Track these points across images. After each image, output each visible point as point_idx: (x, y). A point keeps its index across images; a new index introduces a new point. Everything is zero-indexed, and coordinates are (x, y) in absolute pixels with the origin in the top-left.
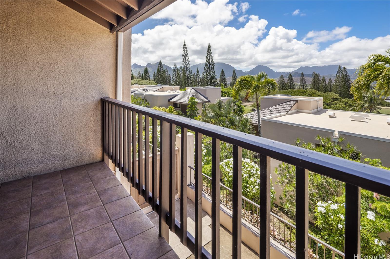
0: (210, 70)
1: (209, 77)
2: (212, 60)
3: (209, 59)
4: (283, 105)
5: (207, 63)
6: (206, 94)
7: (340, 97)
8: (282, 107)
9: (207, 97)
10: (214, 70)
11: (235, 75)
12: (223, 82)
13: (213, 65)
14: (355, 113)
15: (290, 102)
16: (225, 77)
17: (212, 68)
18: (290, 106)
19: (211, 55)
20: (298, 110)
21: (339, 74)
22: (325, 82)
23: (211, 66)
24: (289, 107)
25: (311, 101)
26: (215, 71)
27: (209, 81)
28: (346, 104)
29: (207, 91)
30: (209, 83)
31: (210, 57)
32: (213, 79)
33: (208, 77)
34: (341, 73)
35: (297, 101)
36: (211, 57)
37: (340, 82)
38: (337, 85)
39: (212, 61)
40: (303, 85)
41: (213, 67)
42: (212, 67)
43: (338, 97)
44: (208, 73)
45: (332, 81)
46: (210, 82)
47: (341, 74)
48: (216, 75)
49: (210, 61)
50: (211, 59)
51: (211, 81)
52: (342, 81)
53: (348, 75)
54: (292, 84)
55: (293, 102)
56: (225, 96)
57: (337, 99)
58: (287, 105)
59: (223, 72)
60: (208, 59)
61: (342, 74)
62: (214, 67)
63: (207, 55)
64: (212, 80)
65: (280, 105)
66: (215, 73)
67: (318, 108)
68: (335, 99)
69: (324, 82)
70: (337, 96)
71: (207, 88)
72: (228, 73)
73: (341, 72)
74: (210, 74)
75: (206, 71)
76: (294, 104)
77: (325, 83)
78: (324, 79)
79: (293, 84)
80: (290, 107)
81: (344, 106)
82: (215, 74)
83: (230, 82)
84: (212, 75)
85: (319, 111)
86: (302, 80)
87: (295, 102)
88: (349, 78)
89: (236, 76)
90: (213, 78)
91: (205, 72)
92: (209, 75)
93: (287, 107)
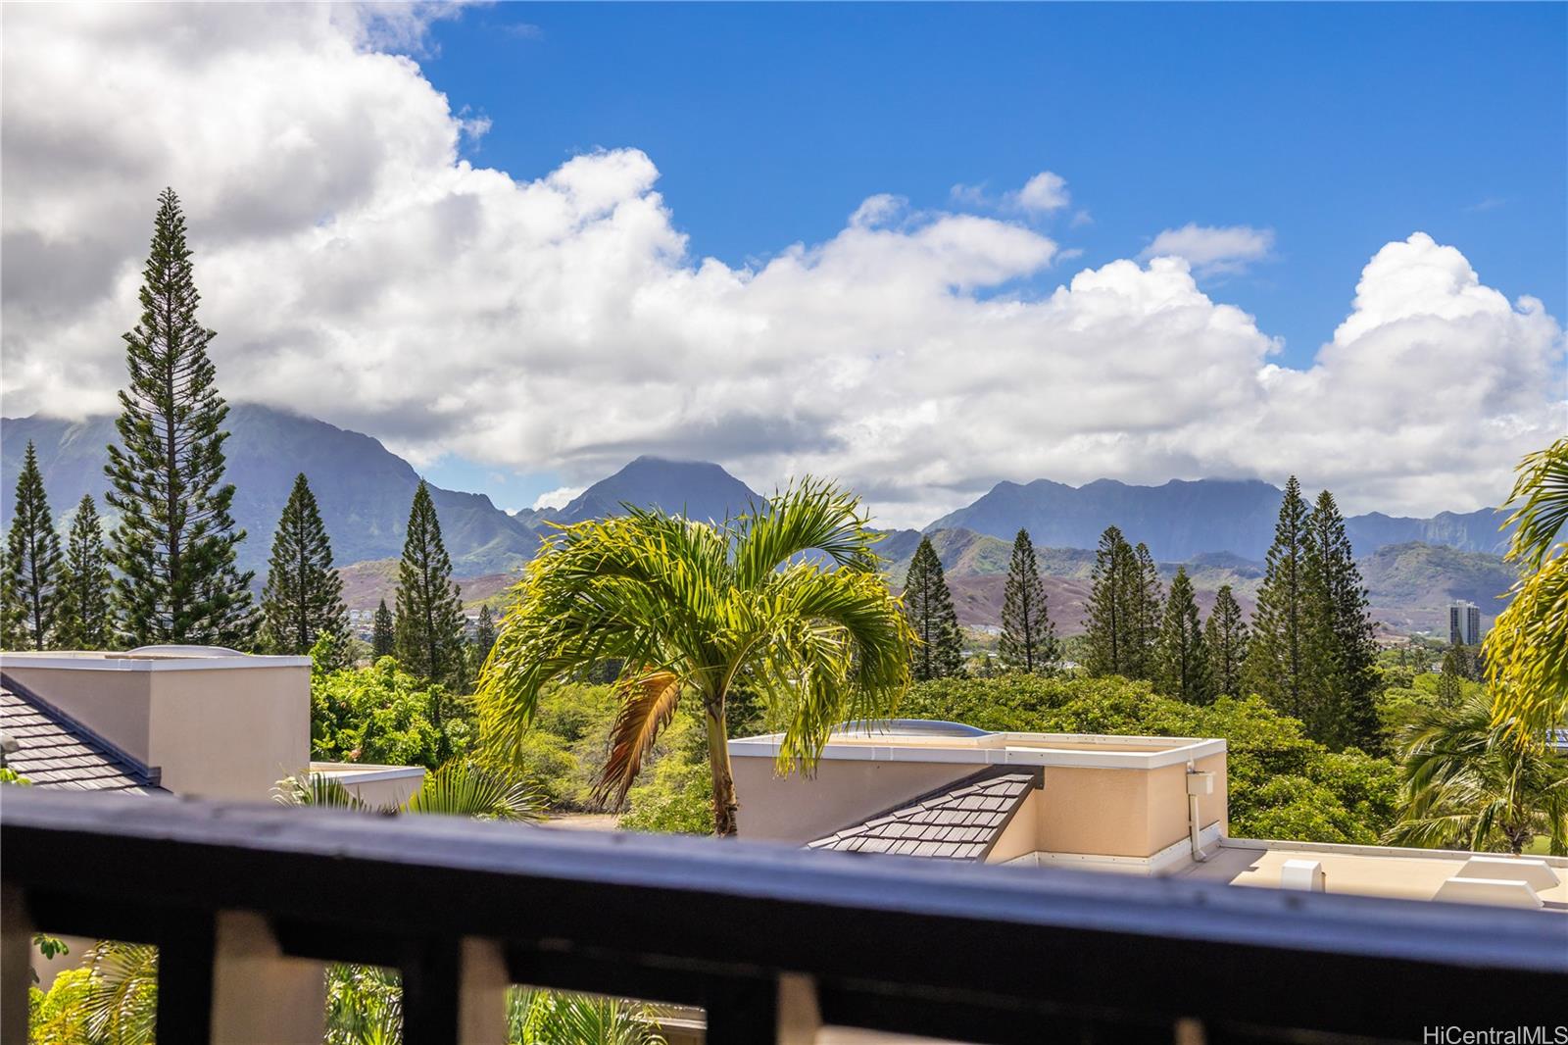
0: (173, 474)
1: (160, 548)
2: (203, 374)
3: (171, 359)
4: (920, 813)
5: (146, 404)
6: (141, 732)
7: (1310, 742)
8: (914, 832)
9: (151, 764)
10: (223, 481)
11: (436, 537)
12: (303, 607)
13: (207, 424)
14: (1463, 863)
15: (975, 788)
16: (327, 560)
17: (197, 449)
18: (984, 818)
19: (186, 317)
20: (1046, 856)
21: (1286, 551)
22: (1193, 616)
23: (184, 436)
24: (970, 834)
25: (1144, 771)
26: (228, 493)
27: (161, 589)
28: (1351, 795)
29: (158, 691)
30: (164, 611)
31: (173, 338)
32: (209, 568)
33: (148, 555)
34: (1302, 541)
35: (1035, 776)
36: (186, 336)
37: (1294, 619)
38: (1274, 645)
39: (196, 388)
40: (1029, 645)
41: (215, 445)
42: (204, 442)
43: (1299, 743)
44: (147, 511)
45: (1237, 610)
46: (177, 605)
47: (1301, 551)
48: (237, 530)
49: (181, 381)
50: (184, 361)
51: (182, 594)
52: (1308, 612)
53: (1345, 561)
54: (944, 639)
55: (1000, 790)
56: (336, 753)
57: (1286, 761)
58: (958, 818)
59: (302, 509)
60: (151, 360)
61: (1310, 549)
62: (225, 449)
63: (148, 319)
64: (198, 589)
65: (901, 821)
66: (232, 512)
67: (1198, 835)
68: (1278, 754)
69: (1181, 613)
70: (1288, 732)
71: (156, 666)
72: (354, 518)
73: (1300, 535)
74: (176, 526)
75: (129, 490)
76: (1010, 803)
77: (1188, 625)
78: (1185, 592)
79: (945, 632)
80: (987, 835)
81: (1341, 812)
82: (225, 522)
83: (368, 614)
84: (200, 529)
85: (1202, 861)
86: (1019, 599)
87: (1018, 789)
88: (1355, 585)
89: (440, 548)
90: (212, 556)
91: (119, 496)
92: (159, 534)
93: (957, 834)
